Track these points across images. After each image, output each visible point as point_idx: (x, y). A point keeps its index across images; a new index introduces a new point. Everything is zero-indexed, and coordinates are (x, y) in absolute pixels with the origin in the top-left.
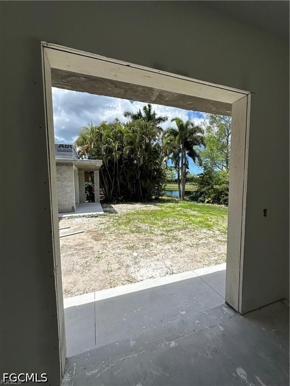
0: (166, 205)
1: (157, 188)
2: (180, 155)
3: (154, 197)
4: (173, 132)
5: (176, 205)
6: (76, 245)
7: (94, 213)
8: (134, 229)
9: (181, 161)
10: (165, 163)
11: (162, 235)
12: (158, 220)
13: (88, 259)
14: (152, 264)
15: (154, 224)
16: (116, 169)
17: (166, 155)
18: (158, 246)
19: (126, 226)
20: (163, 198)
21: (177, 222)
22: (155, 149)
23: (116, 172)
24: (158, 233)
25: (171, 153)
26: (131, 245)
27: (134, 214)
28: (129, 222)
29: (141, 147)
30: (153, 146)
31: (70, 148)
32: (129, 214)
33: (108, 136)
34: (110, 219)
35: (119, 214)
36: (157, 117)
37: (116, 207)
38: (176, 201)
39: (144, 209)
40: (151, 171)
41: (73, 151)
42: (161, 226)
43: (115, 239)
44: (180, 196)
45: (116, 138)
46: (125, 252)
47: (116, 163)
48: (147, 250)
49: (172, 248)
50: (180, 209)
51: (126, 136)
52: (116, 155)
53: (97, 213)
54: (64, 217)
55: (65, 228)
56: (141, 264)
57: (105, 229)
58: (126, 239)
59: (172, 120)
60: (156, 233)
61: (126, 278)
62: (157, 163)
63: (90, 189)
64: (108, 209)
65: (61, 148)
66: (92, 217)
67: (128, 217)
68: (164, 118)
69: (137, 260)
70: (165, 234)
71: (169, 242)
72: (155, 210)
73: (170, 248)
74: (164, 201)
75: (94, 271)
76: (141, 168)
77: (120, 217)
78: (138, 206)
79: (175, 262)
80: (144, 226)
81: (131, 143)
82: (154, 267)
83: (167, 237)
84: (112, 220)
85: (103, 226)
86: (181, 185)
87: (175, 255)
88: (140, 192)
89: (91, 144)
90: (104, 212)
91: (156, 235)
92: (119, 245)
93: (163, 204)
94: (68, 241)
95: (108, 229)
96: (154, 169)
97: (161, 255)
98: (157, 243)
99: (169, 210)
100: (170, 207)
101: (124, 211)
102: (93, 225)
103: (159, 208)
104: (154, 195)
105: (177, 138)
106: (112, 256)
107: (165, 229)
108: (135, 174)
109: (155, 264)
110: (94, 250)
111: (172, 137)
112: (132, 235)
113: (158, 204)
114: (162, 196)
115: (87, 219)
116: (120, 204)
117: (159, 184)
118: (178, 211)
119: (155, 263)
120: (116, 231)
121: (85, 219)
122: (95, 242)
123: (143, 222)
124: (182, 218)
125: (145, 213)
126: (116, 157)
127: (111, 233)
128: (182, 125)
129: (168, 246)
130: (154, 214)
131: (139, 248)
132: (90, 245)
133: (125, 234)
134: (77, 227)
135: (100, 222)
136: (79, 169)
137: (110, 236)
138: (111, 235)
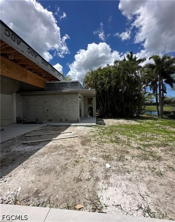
0: (145, 121)
1: (138, 108)
2: (158, 83)
3: (135, 115)
4: (150, 66)
5: (155, 122)
6: (68, 147)
7: (89, 124)
8: (114, 139)
9: (158, 87)
10: (144, 90)
11: (138, 148)
12: (136, 133)
13: (69, 161)
14: (123, 185)
15: (132, 136)
16: (107, 96)
17: (144, 83)
18: (133, 161)
19: (108, 136)
20: (143, 115)
21: (155, 137)
22: (135, 80)
23: (107, 98)
24: (135, 146)
25: (149, 82)
26: (107, 154)
27: (117, 126)
28: (111, 133)
29: (124, 79)
30: (133, 78)
31: (77, 84)
32: (113, 126)
33: (102, 75)
34: (98, 129)
35: (106, 126)
36: (137, 60)
37: (106, 121)
38: (155, 118)
39: (127, 123)
40: (132, 96)
41: (79, 85)
42: (139, 139)
43: (96, 146)
44: (159, 114)
45: (106, 76)
46: (99, 161)
47: (107, 92)
48: (121, 164)
49: (149, 168)
50: (159, 125)
51: (113, 73)
52: (107, 87)
53: (91, 124)
54: (72, 125)
55: (68, 133)
56: (111, 180)
57: (92, 136)
58: (105, 148)
59: (150, 59)
60: (133, 145)
61: (91, 195)
62: (137, 90)
63: (91, 109)
64: (100, 122)
65: (73, 84)
66: (88, 126)
67: (112, 128)
68: (143, 59)
69: (108, 174)
70: (142, 148)
71: (146, 159)
72: (135, 125)
73: (147, 166)
74: (143, 118)
75: (67, 176)
76: (125, 94)
77: (106, 128)
78: (122, 121)
79: (153, 189)
80: (123, 138)
81: (117, 78)
82: (124, 188)
83: (143, 152)
84: (100, 130)
85: (91, 134)
86: (159, 107)
87: (152, 178)
88: (124, 111)
89: (91, 81)
90: (96, 123)
91: (133, 148)
92: (97, 153)
93: (143, 121)
94: (66, 142)
95: (94, 136)
96: (135, 95)
97: (135, 173)
98: (133, 157)
99: (148, 125)
100: (149, 123)
101: (111, 124)
102: (86, 132)
103: (138, 123)
104: (136, 114)
105: (155, 70)
106: (88, 162)
107: (142, 143)
108: (120, 99)
109: (127, 186)
110: (77, 153)
111: (150, 70)
112: (111, 145)
113: (138, 120)
114: (142, 114)
115: (84, 128)
116: (109, 119)
117: (139, 105)
118: (157, 127)
119: (127, 183)
120: (99, 139)
121: (83, 128)
122: (81, 146)
123: (123, 134)
124: (160, 134)
125: (126, 126)
126: (106, 88)
127: (95, 140)
128: (159, 59)
129: (143, 164)
130: (133, 127)
131: (113, 160)
132: (77, 148)
133: (105, 143)
134: (76, 132)
135: (91, 131)
136: (84, 97)
137: (94, 143)
138: (95, 141)
